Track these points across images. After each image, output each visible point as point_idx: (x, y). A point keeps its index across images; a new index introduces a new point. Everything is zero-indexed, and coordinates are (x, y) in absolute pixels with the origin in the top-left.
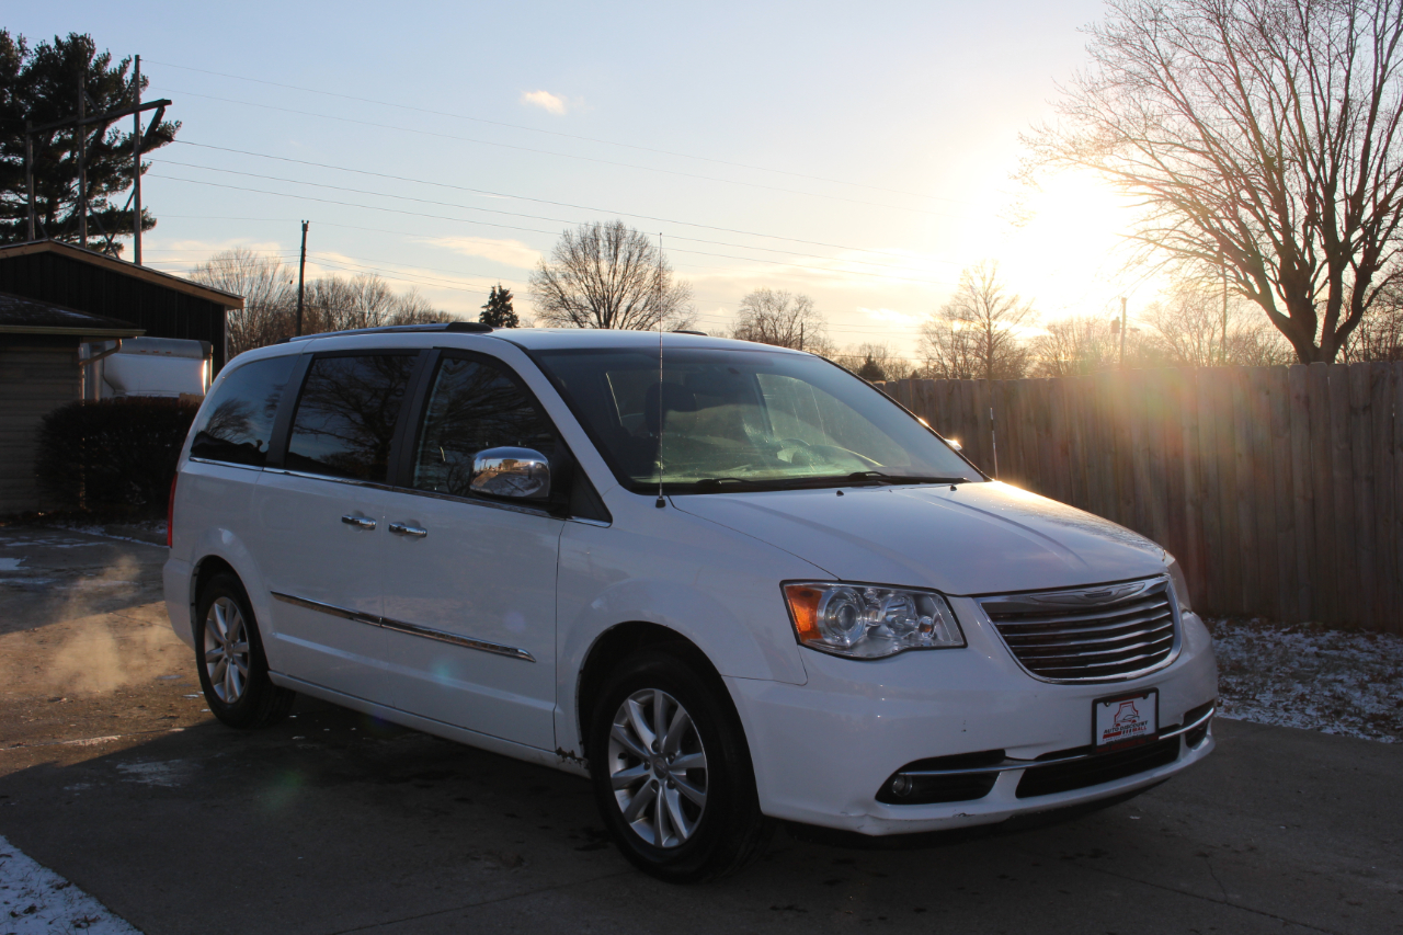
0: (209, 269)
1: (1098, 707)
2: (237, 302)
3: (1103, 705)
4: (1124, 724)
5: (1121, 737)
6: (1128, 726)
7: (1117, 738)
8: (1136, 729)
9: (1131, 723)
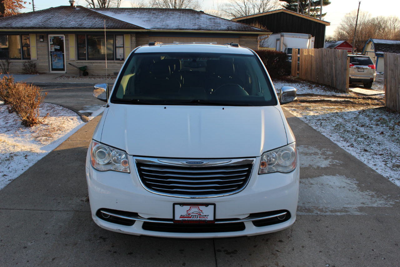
0: (350, 13)
1: (176, 206)
2: (328, 24)
3: (179, 206)
4: (193, 215)
5: (191, 219)
6: (195, 216)
7: (189, 219)
8: (201, 217)
9: (197, 215)
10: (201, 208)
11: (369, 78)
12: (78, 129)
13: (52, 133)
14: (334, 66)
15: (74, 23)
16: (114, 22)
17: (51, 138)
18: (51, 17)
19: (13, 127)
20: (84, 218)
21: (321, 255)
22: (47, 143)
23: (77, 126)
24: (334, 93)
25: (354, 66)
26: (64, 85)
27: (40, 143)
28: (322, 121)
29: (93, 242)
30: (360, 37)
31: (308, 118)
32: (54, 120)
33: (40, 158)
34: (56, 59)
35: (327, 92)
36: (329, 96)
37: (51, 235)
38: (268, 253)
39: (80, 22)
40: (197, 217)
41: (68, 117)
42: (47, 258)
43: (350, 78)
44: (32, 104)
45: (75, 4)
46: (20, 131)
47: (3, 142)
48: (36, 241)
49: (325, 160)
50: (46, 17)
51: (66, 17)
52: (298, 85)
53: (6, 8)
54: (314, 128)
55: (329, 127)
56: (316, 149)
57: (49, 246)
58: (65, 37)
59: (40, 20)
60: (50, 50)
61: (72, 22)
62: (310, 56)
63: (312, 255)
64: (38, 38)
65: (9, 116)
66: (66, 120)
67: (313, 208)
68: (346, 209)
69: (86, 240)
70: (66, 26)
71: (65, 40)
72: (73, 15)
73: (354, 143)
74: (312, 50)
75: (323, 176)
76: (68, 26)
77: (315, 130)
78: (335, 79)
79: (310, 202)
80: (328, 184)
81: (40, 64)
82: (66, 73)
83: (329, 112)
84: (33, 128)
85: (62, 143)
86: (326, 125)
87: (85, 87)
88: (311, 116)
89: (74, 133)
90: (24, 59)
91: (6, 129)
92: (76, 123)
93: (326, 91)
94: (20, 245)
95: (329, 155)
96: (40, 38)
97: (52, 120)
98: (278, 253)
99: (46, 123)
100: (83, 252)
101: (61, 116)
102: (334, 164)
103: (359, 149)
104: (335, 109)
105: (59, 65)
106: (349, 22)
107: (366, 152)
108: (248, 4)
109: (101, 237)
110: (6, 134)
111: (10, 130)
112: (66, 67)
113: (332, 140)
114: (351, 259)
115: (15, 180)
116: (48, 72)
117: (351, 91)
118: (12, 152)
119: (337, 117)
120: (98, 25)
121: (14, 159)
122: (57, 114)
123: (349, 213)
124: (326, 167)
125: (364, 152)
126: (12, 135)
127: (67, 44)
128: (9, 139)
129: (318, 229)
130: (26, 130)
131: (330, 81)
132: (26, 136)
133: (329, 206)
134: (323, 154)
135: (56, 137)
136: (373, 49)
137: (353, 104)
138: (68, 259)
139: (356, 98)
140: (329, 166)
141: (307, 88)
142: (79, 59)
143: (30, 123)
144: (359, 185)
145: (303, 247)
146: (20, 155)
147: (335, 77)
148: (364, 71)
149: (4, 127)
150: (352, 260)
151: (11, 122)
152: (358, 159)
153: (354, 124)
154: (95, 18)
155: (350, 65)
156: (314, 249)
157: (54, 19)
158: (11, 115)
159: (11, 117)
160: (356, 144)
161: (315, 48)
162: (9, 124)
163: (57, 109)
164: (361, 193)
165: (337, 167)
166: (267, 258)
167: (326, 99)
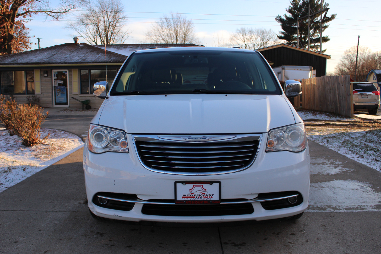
1: (178, 184)
2: (329, 57)
3: (181, 184)
4: (196, 194)
5: (194, 199)
6: (199, 195)
7: (192, 199)
8: (205, 197)
9: (200, 194)
10: (206, 186)
11: (374, 104)
12: (79, 149)
13: (53, 152)
14: (337, 92)
15: (78, 58)
16: (116, 57)
17: (51, 156)
18: (55, 54)
19: (14, 147)
20: (80, 217)
21: (339, 245)
22: (47, 159)
23: (78, 146)
24: (339, 119)
25: (357, 92)
26: (67, 117)
27: (40, 159)
28: (328, 139)
29: (90, 237)
30: (362, 72)
31: (314, 137)
32: (55, 141)
33: (39, 170)
34: (60, 94)
35: (332, 118)
36: (333, 121)
37: (44, 231)
38: (280, 245)
39: (84, 57)
40: (201, 197)
41: (69, 139)
42: (39, 251)
43: (354, 104)
44: (33, 123)
45: (79, 42)
46: (20, 150)
47: (3, 159)
48: (28, 237)
49: (334, 168)
50: (50, 54)
51: (70, 53)
52: (301, 113)
53: (13, 49)
54: (321, 144)
55: (336, 143)
56: (324, 160)
57: (42, 241)
58: (69, 72)
59: (45, 56)
60: (53, 85)
61: (76, 57)
62: (313, 85)
63: (329, 246)
64: (42, 73)
65: (10, 138)
66: (67, 141)
67: (325, 206)
68: (362, 207)
69: (81, 235)
70: (70, 61)
71: (69, 74)
72: (77, 51)
73: (363, 155)
74: (315, 79)
75: (334, 181)
76: (72, 61)
77: (322, 146)
78: (338, 105)
79: (322, 202)
80: (340, 187)
81: (43, 99)
82: (69, 107)
83: (335, 132)
84: (34, 147)
85: (62, 159)
86: (333, 142)
87: (87, 118)
88: (317, 135)
89: (74, 151)
90: (28, 94)
91: (6, 149)
92: (77, 144)
93: (330, 117)
94: (11, 240)
95: (338, 164)
96: (45, 73)
97: (53, 142)
98: (290, 244)
99: (47, 143)
100: (78, 246)
101: (62, 138)
102: (345, 172)
103: (369, 159)
104: (341, 130)
105: (63, 100)
106: (349, 59)
107: (377, 162)
108: (248, 43)
109: (98, 233)
110: (6, 153)
111: (10, 150)
112: (70, 101)
113: (341, 153)
114: (372, 249)
115: (11, 187)
116: (51, 106)
117: (356, 117)
118: (11, 166)
119: (343, 136)
120: (101, 60)
121: (12, 172)
122: (58, 137)
123: (364, 210)
124: (336, 173)
125: (375, 162)
126: (11, 154)
127: (70, 79)
128: (9, 156)
129: (333, 224)
130: (26, 149)
131: (334, 108)
132: (26, 154)
133: (343, 204)
134: (332, 163)
135: (56, 155)
136: (375, 80)
137: (359, 127)
138: (62, 251)
139: (362, 122)
140: (339, 173)
141: (311, 114)
142: (82, 93)
143: (31, 142)
144: (373, 187)
145: (318, 239)
146: (18, 168)
147: (339, 103)
148: (368, 98)
149: (5, 147)
150: (374, 250)
151: (12, 142)
152: (370, 167)
153: (362, 141)
154: (98, 53)
155: (354, 92)
156: (330, 241)
157: (58, 55)
158: (12, 137)
159: (12, 139)
160: (366, 156)
161: (317, 76)
162: (9, 145)
163: (59, 133)
164: (376, 193)
165: (348, 174)
166: (279, 249)
167: (331, 123)
